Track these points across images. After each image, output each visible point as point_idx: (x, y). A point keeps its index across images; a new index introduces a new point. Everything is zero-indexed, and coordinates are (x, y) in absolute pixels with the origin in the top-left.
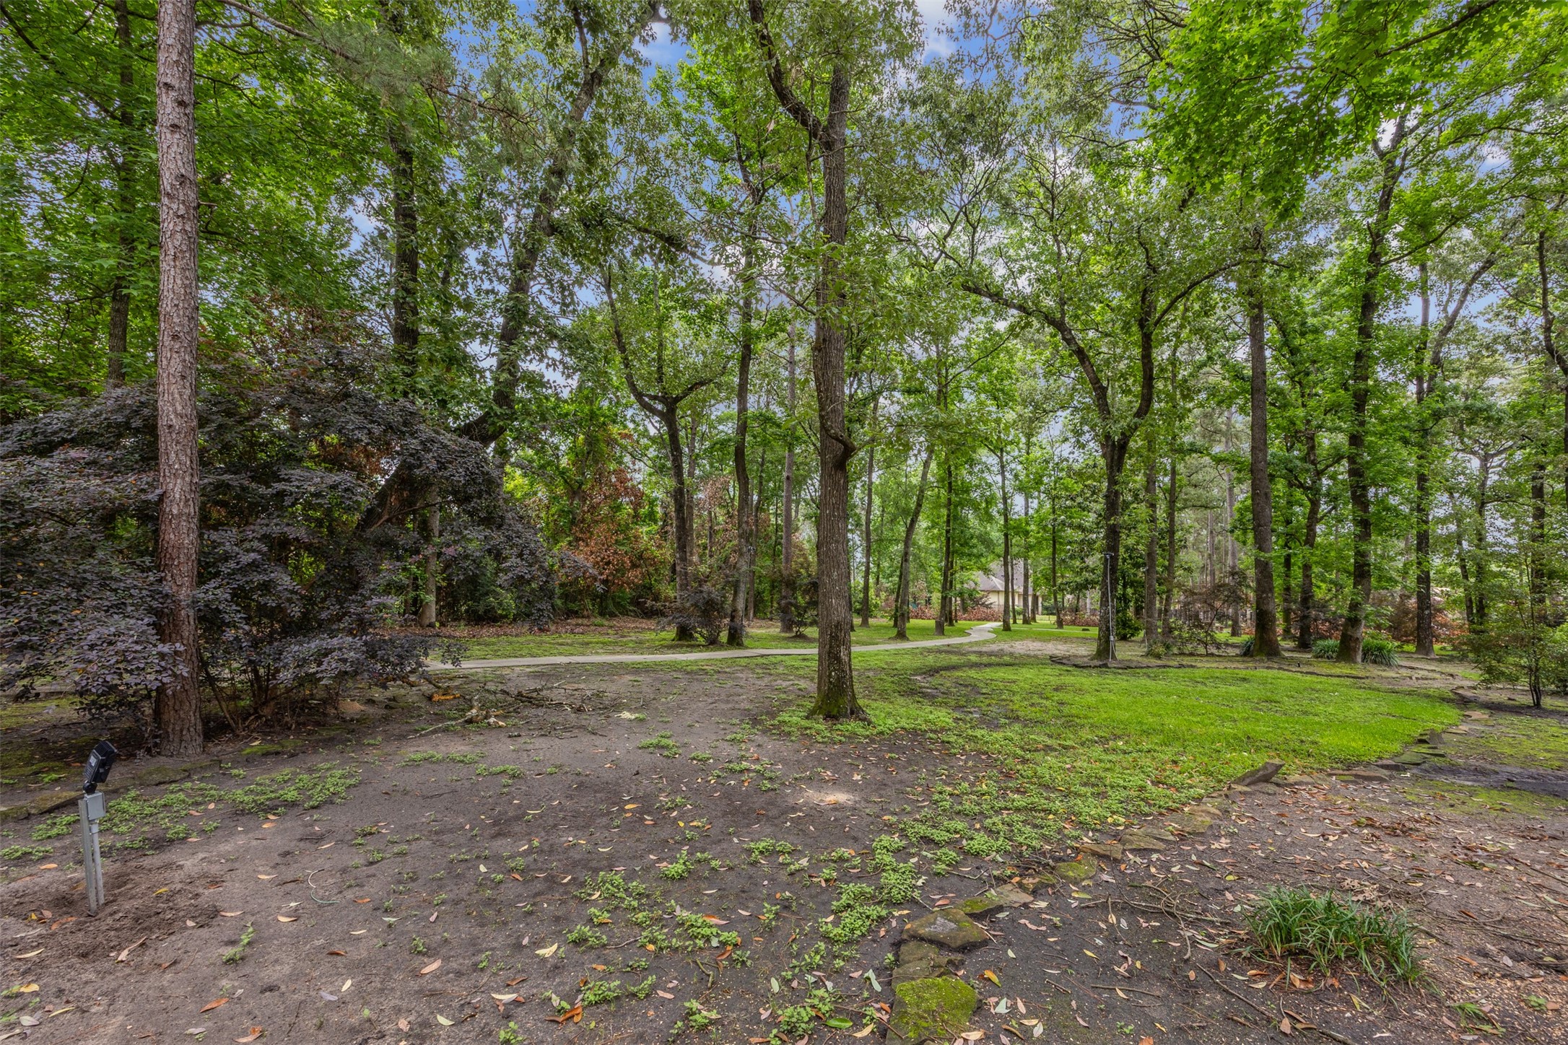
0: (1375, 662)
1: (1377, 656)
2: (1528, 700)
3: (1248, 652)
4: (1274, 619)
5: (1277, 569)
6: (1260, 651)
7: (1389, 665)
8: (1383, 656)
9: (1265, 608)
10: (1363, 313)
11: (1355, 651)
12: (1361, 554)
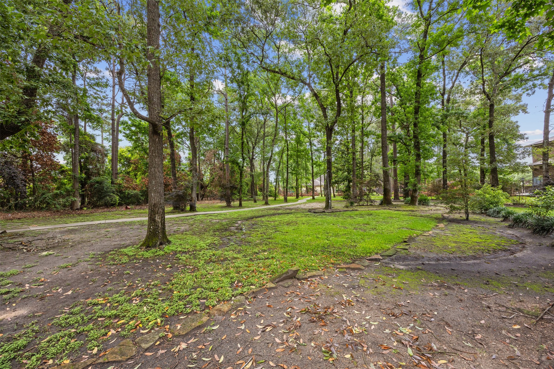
0: (423, 205)
1: (424, 202)
2: (464, 217)
3: (382, 203)
4: (390, 191)
5: (391, 173)
6: (385, 203)
7: (428, 205)
8: (426, 202)
9: (386, 187)
10: (418, 79)
11: (415, 201)
12: (417, 167)
